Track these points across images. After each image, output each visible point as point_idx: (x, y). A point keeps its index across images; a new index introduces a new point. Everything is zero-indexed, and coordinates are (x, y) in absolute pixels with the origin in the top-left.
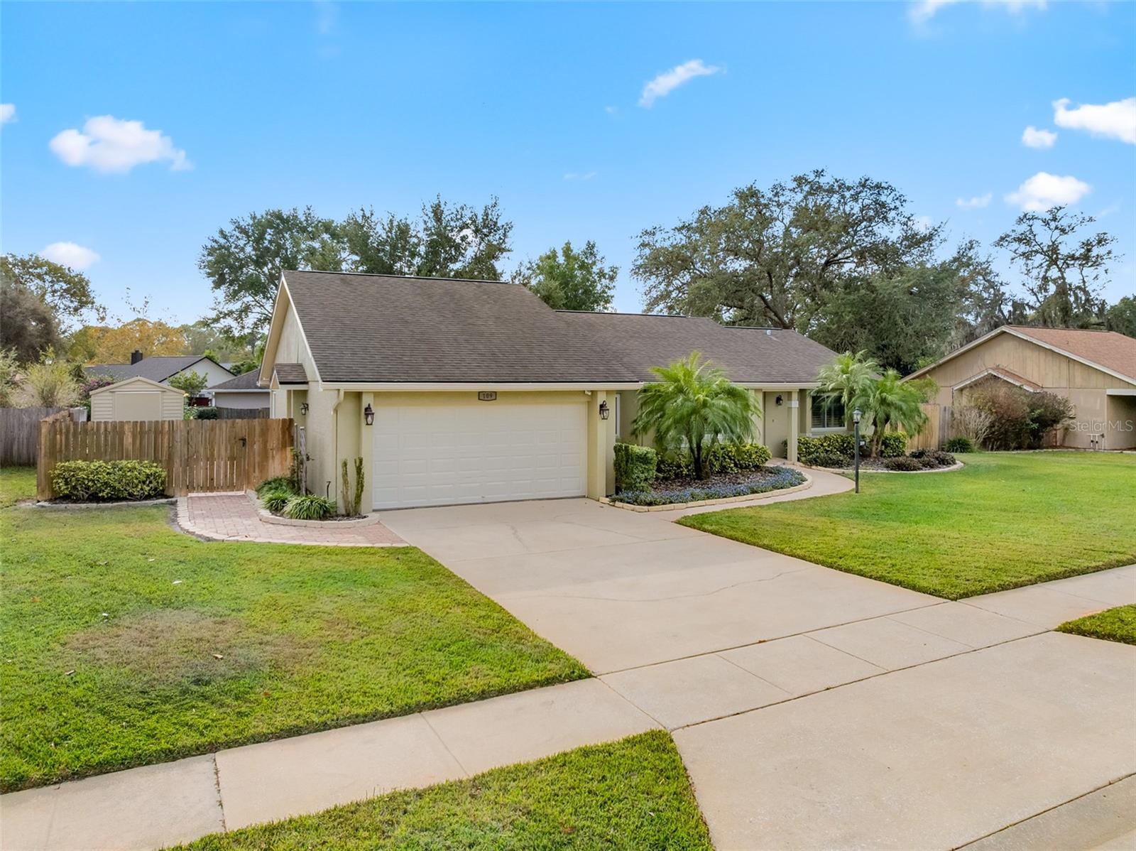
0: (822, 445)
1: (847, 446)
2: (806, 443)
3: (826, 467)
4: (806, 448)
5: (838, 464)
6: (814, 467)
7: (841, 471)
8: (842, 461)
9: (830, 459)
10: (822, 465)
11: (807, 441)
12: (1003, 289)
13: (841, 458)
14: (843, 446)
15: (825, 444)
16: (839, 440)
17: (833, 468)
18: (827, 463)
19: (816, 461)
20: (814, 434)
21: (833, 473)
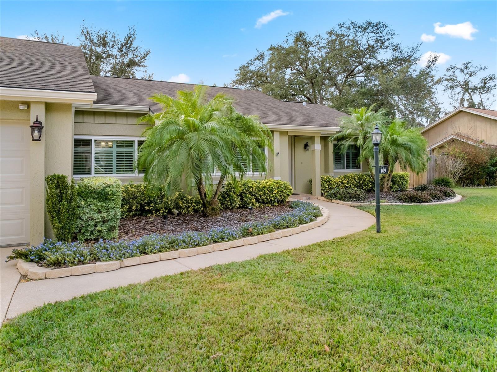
0: (342, 183)
1: (362, 183)
2: (328, 181)
3: (344, 200)
4: (328, 185)
5: (356, 198)
6: (334, 201)
7: (358, 204)
8: (359, 195)
9: (349, 193)
10: (340, 199)
11: (329, 179)
12: (440, 106)
13: (358, 192)
14: (359, 183)
15: (344, 182)
16: (356, 178)
17: (351, 201)
18: (346, 197)
19: (336, 196)
20: (336, 174)
21: (351, 206)
